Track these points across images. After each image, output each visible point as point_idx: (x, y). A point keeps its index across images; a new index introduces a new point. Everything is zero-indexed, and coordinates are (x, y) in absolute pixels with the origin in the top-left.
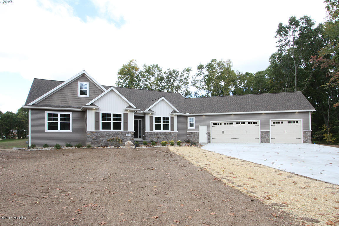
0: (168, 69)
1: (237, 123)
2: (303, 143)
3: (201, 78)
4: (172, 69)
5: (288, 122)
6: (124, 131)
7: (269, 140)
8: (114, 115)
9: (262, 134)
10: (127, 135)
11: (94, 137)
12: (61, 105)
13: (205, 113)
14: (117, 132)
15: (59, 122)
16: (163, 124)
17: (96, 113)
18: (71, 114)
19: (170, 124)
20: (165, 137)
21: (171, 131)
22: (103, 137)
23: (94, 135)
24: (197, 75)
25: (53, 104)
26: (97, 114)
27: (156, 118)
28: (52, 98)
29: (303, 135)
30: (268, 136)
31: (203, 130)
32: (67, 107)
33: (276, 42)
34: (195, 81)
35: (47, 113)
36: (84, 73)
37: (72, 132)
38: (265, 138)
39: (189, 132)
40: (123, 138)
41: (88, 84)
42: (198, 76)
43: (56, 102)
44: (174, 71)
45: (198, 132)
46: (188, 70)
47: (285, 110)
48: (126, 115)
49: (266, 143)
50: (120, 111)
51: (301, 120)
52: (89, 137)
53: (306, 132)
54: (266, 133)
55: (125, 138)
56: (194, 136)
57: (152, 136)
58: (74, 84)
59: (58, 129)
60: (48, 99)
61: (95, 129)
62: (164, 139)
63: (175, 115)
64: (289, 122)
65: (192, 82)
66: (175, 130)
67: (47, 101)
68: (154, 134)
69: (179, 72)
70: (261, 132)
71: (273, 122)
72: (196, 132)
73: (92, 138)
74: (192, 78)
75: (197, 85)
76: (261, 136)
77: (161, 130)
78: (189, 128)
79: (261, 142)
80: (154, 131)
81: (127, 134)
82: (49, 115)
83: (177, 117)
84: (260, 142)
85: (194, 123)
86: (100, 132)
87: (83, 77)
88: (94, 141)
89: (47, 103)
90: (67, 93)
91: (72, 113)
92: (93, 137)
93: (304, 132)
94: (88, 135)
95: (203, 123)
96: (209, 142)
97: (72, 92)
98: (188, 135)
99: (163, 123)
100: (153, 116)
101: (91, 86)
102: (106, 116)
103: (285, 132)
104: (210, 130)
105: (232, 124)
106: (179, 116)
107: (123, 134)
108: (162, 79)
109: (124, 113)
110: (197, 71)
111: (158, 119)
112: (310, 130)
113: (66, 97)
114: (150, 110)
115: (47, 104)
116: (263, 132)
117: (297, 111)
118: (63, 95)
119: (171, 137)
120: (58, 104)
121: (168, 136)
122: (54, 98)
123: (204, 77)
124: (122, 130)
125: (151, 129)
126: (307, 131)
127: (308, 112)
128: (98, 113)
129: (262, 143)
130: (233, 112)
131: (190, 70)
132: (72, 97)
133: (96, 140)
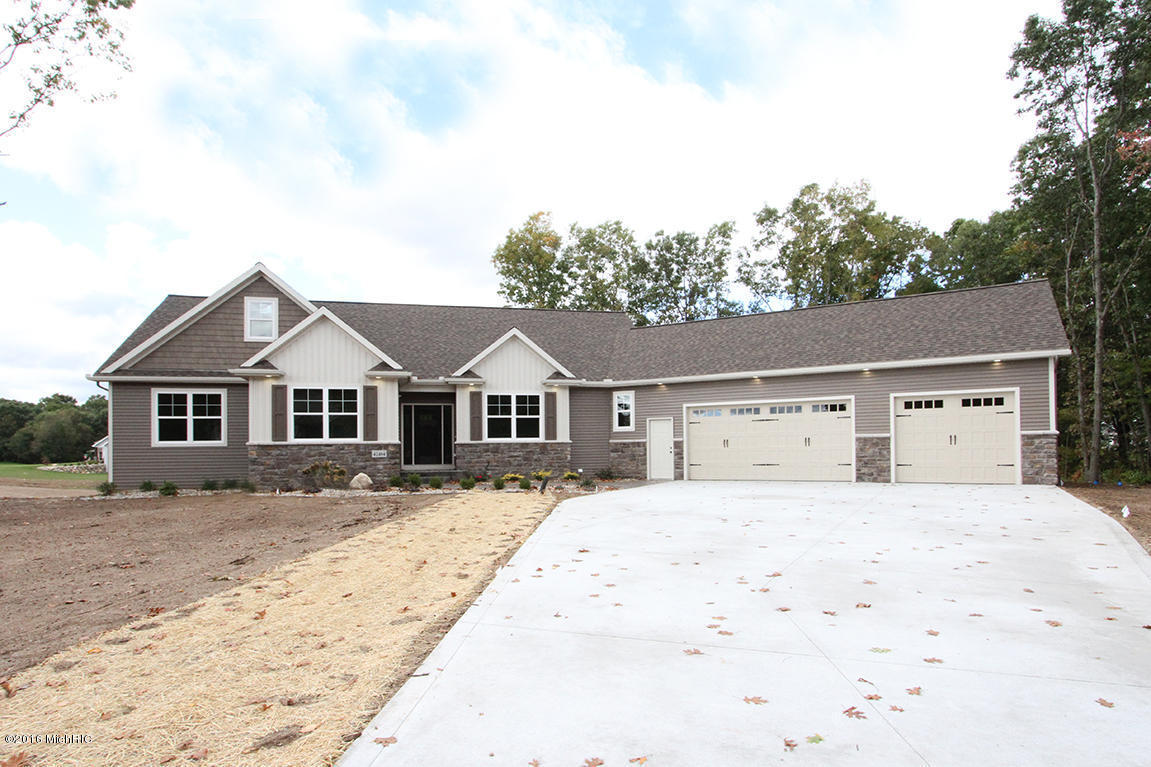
0: (658, 234)
1: (773, 411)
2: (1024, 483)
3: (771, 254)
4: (671, 232)
5: (964, 401)
6: (366, 442)
7: (889, 471)
8: (334, 394)
9: (861, 450)
10: (375, 453)
11: (272, 462)
12: (195, 368)
13: (664, 377)
14: (342, 447)
15: (190, 418)
16: (517, 419)
17: (276, 389)
18: (223, 393)
19: (542, 417)
20: (525, 459)
21: (546, 439)
22: (297, 460)
23: (269, 454)
24: (757, 246)
25: (175, 366)
26: (279, 393)
27: (492, 399)
28: (172, 349)
29: (1023, 452)
30: (884, 456)
31: (659, 437)
32: (211, 374)
33: (1017, 96)
34: (748, 266)
35: (155, 393)
36: (260, 272)
37: (226, 445)
38: (873, 463)
39: (616, 444)
40: (362, 464)
41: (275, 301)
42: (761, 248)
43: (183, 360)
44: (680, 239)
45: (644, 444)
46: (724, 231)
47: (947, 356)
48: (371, 393)
49: (875, 480)
50: (351, 379)
51: (1013, 392)
52: (254, 462)
53: (1037, 441)
54: (876, 444)
55: (368, 463)
56: (633, 458)
57: (479, 457)
58: (232, 305)
59: (186, 439)
60: (160, 354)
61: (273, 437)
62: (520, 465)
63: (561, 387)
64: (966, 403)
65: (740, 270)
66: (563, 435)
67: (157, 360)
68: (487, 451)
69: (697, 239)
70: (858, 439)
71: (906, 403)
72: (638, 444)
73: (262, 465)
74: (740, 256)
75: (757, 278)
76: (857, 457)
77: (510, 436)
78: (616, 428)
79: (860, 478)
80: (486, 439)
81: (373, 452)
82: (163, 398)
83: (567, 392)
84: (854, 479)
85: (632, 411)
86: (287, 446)
87: (259, 284)
88: (271, 473)
89: (156, 364)
90: (212, 333)
91: (225, 390)
92: (268, 462)
93: (1028, 441)
94: (253, 455)
95: (658, 412)
96: (679, 477)
97: (229, 328)
98: (612, 454)
99: (517, 414)
100: (484, 392)
101: (285, 307)
102: (308, 398)
103: (953, 439)
104: (682, 436)
105: (757, 411)
106: (573, 390)
107: (362, 452)
108: (641, 267)
109: (364, 387)
110: (758, 232)
111: (499, 403)
112: (1053, 430)
113: (212, 344)
114: (468, 374)
115: (157, 367)
116: (865, 439)
117: (997, 357)
118: (205, 339)
119: (546, 459)
120: (187, 367)
121: (535, 457)
122: (176, 349)
123: (783, 250)
124: (359, 439)
125: (476, 432)
126: (1039, 436)
127: (1045, 360)
128: (284, 388)
129: (863, 481)
130: (757, 368)
131: (731, 229)
132: (226, 345)
133: (276, 470)
